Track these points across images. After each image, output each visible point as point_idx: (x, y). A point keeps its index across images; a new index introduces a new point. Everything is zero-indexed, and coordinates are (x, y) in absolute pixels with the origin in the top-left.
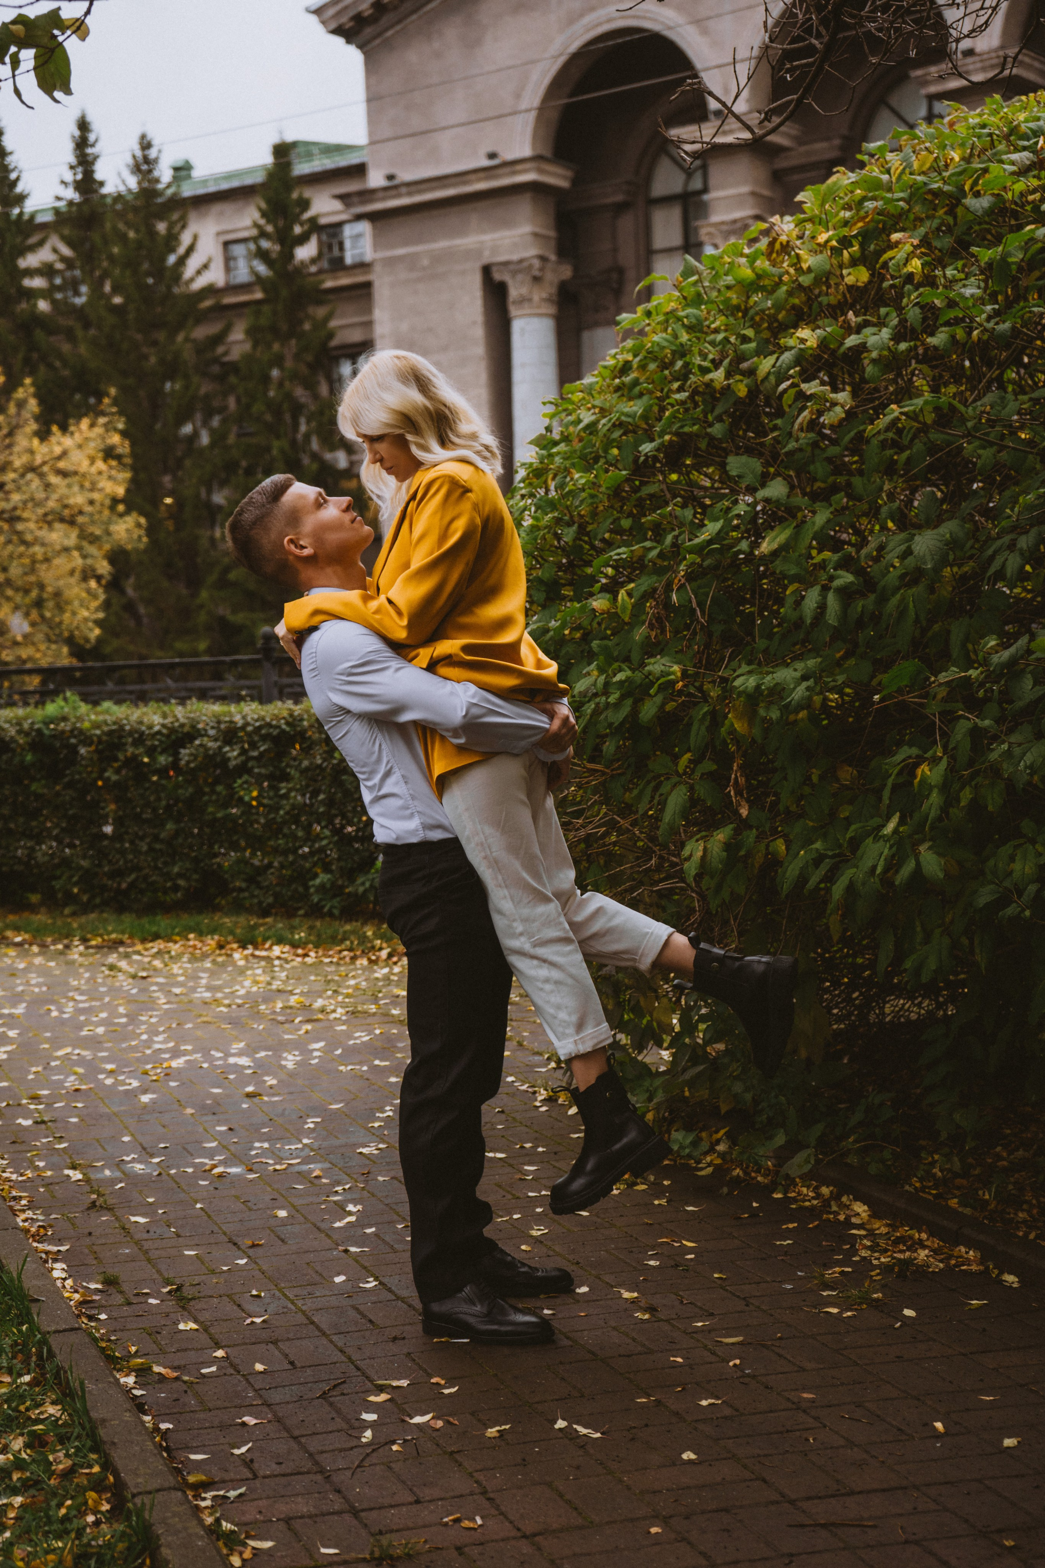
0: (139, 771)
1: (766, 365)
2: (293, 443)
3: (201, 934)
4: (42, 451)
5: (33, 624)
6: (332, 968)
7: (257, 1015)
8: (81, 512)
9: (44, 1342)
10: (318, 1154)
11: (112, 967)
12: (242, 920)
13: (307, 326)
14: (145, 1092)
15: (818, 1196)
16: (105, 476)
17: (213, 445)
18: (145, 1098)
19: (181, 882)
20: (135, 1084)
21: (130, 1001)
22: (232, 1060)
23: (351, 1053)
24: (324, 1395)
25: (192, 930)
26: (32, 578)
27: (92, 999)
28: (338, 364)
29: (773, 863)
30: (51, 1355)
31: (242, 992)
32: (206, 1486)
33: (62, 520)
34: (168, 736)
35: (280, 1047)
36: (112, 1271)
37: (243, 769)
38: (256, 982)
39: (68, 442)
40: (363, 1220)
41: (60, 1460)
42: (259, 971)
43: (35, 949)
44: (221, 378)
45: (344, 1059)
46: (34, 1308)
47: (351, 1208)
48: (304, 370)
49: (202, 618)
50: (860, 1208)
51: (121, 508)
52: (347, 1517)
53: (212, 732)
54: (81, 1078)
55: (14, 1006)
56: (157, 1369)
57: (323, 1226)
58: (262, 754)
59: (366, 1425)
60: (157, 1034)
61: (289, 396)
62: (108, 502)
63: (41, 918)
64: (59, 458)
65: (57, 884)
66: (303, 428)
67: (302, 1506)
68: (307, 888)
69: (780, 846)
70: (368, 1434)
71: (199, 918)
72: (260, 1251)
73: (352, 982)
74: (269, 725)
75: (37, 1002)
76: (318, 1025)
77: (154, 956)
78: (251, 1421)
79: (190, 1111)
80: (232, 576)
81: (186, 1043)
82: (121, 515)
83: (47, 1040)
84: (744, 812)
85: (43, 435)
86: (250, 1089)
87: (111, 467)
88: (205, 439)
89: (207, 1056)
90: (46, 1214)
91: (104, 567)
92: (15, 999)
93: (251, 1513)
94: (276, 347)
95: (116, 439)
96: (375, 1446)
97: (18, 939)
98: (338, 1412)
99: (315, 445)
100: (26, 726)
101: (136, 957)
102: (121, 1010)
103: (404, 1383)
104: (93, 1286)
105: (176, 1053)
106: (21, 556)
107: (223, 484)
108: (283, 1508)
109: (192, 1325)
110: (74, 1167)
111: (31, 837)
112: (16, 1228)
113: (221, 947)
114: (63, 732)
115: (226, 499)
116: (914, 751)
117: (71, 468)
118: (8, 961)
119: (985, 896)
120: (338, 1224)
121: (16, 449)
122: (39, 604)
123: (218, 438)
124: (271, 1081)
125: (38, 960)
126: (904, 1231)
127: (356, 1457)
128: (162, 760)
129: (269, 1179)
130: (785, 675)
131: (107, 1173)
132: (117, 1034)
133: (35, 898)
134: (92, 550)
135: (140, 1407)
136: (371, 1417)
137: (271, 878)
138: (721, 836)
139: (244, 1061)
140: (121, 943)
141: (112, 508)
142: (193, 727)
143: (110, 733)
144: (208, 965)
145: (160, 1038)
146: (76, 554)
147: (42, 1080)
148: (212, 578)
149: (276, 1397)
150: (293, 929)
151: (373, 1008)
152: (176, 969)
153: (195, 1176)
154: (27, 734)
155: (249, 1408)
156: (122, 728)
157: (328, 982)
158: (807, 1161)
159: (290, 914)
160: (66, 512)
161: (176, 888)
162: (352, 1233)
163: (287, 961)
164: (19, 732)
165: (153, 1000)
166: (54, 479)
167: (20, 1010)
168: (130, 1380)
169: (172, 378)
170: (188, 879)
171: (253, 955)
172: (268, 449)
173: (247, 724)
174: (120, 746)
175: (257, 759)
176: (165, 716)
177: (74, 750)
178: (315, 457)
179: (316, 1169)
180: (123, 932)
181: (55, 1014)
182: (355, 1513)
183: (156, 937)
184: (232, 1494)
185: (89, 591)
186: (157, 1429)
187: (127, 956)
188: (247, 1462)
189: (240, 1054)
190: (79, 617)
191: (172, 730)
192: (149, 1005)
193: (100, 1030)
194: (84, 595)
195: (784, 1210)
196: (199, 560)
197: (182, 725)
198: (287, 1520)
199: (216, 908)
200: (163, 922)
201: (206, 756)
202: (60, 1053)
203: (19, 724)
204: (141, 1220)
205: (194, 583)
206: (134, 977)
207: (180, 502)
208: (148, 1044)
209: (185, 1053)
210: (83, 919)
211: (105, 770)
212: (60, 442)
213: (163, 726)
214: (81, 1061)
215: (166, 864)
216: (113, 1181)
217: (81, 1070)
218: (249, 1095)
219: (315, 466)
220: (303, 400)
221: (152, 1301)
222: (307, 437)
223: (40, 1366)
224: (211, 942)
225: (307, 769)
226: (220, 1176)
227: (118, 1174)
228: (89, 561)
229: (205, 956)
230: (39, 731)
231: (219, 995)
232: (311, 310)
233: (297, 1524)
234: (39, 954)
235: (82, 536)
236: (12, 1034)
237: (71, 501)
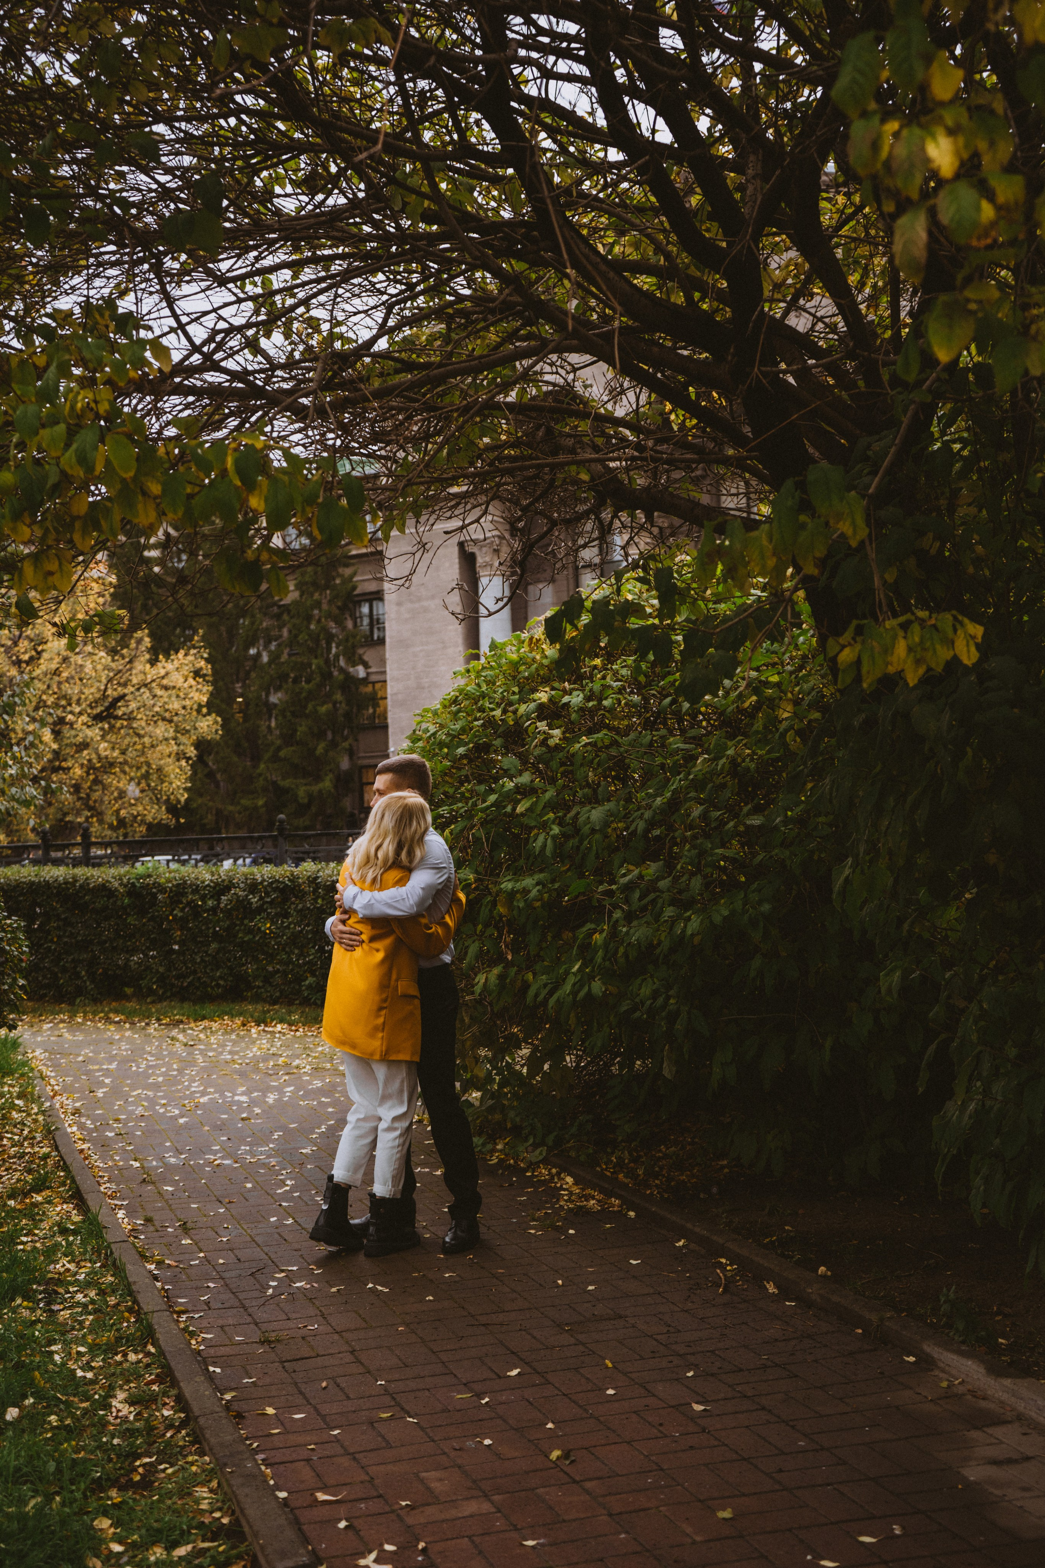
0: (196, 912)
1: (523, 708)
2: (327, 661)
3: (232, 1016)
4: (152, 673)
5: (142, 791)
6: (312, 1039)
7: (257, 1070)
8: (177, 714)
9: (109, 1246)
10: (277, 1152)
11: (173, 1039)
12: (259, 1007)
13: (338, 581)
14: (182, 1117)
15: (550, 1173)
16: (194, 688)
17: (270, 663)
18: (182, 1121)
19: (222, 982)
20: (177, 1112)
21: (181, 1060)
22: (236, 1098)
23: (308, 1095)
24: (252, 1274)
25: (226, 1014)
26: (142, 759)
27: (158, 1059)
28: (360, 607)
29: (526, 986)
30: (112, 1253)
31: (251, 1055)
32: (184, 1312)
33: (164, 719)
34: (214, 888)
35: (268, 1089)
36: (149, 1214)
37: (260, 910)
38: (260, 1049)
39: (170, 666)
40: (293, 1188)
41: (112, 1301)
42: (264, 1041)
43: (127, 1025)
44: (278, 617)
45: (303, 1098)
46: (104, 1231)
47: (288, 1182)
48: (335, 611)
49: (261, 782)
50: (570, 1180)
51: (205, 710)
52: (252, 1326)
53: (242, 885)
54: (146, 1109)
55: (110, 1064)
56: (167, 1262)
57: (271, 1192)
58: (273, 900)
59: (270, 1287)
60: (195, 1081)
61: (325, 630)
62: (195, 707)
63: (132, 1005)
64: (163, 678)
65: (143, 983)
66: (334, 650)
67: (231, 1321)
68: (301, 986)
69: (530, 976)
70: (271, 1291)
71: (232, 1006)
72: (233, 1205)
73: (320, 1049)
74: (277, 881)
75: (124, 1061)
76: (292, 1076)
77: (201, 1031)
78: (211, 1285)
79: (207, 1128)
80: (282, 754)
81: (210, 1087)
82: (204, 716)
83: (128, 1085)
84: (510, 957)
85: (153, 662)
86: (244, 1115)
87: (198, 683)
88: (265, 658)
89: (222, 1095)
90: (118, 1185)
91: (192, 752)
92: (111, 1059)
93: (205, 1323)
94: (316, 596)
95: (202, 663)
96: (272, 1297)
97: (117, 1019)
98: (258, 1281)
99: (342, 663)
100: (125, 881)
101: (190, 1032)
102: (175, 1066)
103: (295, 1268)
104: (139, 1222)
105: (204, 1093)
106: (135, 743)
107: (278, 689)
108: (220, 1322)
109: (189, 1241)
110: (136, 1160)
111: (127, 952)
112: (99, 1191)
113: (244, 1025)
114: (148, 884)
115: (280, 700)
116: (593, 926)
117: (171, 684)
118: (109, 1034)
119: (625, 1007)
120: (279, 1191)
121: (134, 672)
122: (146, 776)
123: (275, 658)
124: (257, 1110)
125: (128, 1033)
126: (589, 1191)
127: (262, 1300)
128: (210, 903)
129: (244, 1166)
130: (528, 882)
131: (154, 1163)
132: (172, 1081)
133: (129, 991)
134: (183, 739)
135: (156, 1278)
136: (274, 1284)
137: (278, 979)
138: (496, 971)
139: (244, 1098)
140: (182, 1022)
141: (199, 711)
142: (230, 882)
143: (178, 885)
144: (233, 1037)
145: (196, 1084)
146: (173, 742)
147: (122, 1109)
148: (267, 756)
149: (226, 1275)
150: (290, 1013)
151: (328, 1066)
152: (213, 1040)
153: (204, 1165)
154: (126, 886)
155: (212, 1280)
156: (185, 882)
157: (305, 1049)
158: (541, 1154)
159: (290, 1003)
160: (167, 715)
161: (218, 985)
162: (286, 1196)
163: (284, 1034)
164: (121, 885)
165: (195, 1060)
166: (159, 692)
167: (114, 1066)
168: (153, 1267)
169: (244, 616)
170: (225, 981)
171: (264, 1031)
172: (310, 665)
173: (264, 880)
174: (184, 894)
175: (271, 903)
176: (213, 874)
177: (154, 896)
178: (341, 670)
179: (273, 1161)
180: (183, 1015)
181: (134, 1069)
182: (256, 1324)
183: (203, 1018)
184: (196, 1316)
185: (180, 768)
186: (163, 1288)
187: (184, 1031)
188: (207, 1303)
189: (242, 1094)
190: (174, 785)
191: (217, 884)
192: (193, 1064)
193: (160, 1079)
194: (177, 770)
195: (529, 1182)
196: (260, 742)
197: (223, 881)
198: (222, 1327)
199: (244, 999)
200: (209, 1008)
201: (238, 900)
202: (135, 1093)
203: (120, 879)
204: (170, 1189)
205: (256, 759)
206: (186, 1045)
207: (247, 703)
208: (190, 1086)
209: (209, 1093)
210: (159, 1006)
211: (174, 910)
212: (165, 666)
213: (211, 881)
214: (147, 1098)
215: (212, 970)
216: (157, 1168)
217: (146, 1104)
218: (243, 1119)
219: (341, 677)
220: (334, 631)
221: (170, 1230)
222: (337, 656)
223: (106, 1258)
224: (238, 1021)
225: (301, 910)
226: (218, 1165)
227: (160, 1164)
228: (182, 747)
229: (233, 1031)
230: (133, 883)
231: (236, 1057)
232: (340, 570)
233: (226, 1328)
234: (130, 1029)
235: (176, 731)
236: (107, 1081)
237: (170, 707)
